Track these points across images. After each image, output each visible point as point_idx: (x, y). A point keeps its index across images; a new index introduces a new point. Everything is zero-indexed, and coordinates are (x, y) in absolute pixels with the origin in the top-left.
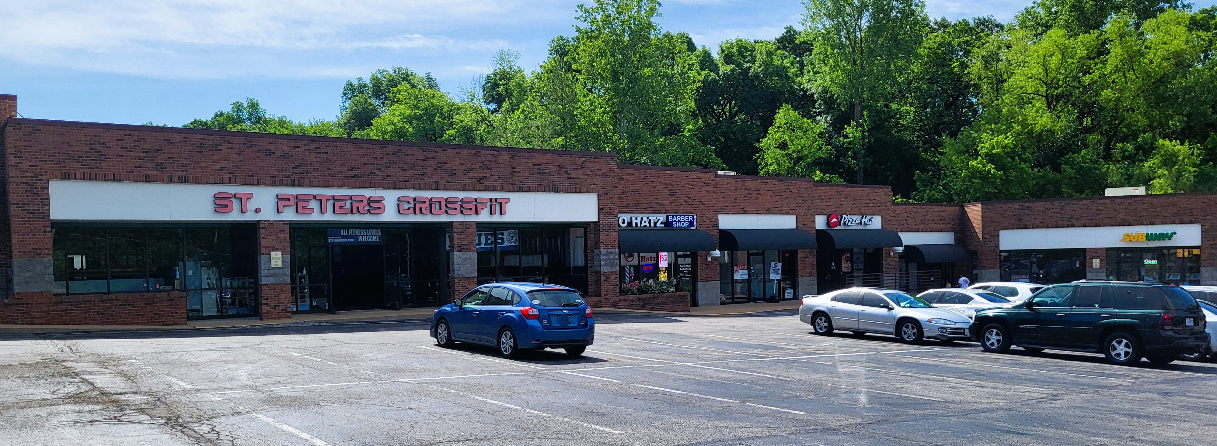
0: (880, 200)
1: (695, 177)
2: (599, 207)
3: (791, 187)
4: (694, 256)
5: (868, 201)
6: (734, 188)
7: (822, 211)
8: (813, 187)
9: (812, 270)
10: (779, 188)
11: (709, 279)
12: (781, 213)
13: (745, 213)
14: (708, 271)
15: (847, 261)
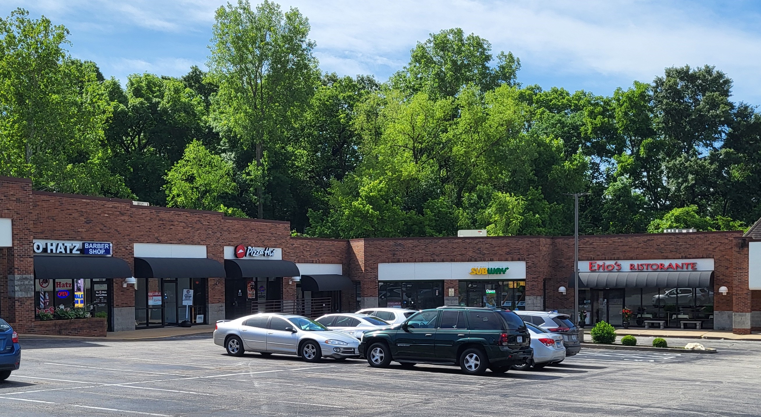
0: (280, 234)
1: (111, 206)
2: (13, 233)
3: (202, 219)
4: (110, 282)
5: (270, 235)
6: (148, 218)
7: (230, 243)
8: (222, 221)
9: (221, 297)
10: (190, 220)
11: (125, 305)
12: (193, 243)
13: (159, 242)
14: (123, 297)
15: (252, 289)
